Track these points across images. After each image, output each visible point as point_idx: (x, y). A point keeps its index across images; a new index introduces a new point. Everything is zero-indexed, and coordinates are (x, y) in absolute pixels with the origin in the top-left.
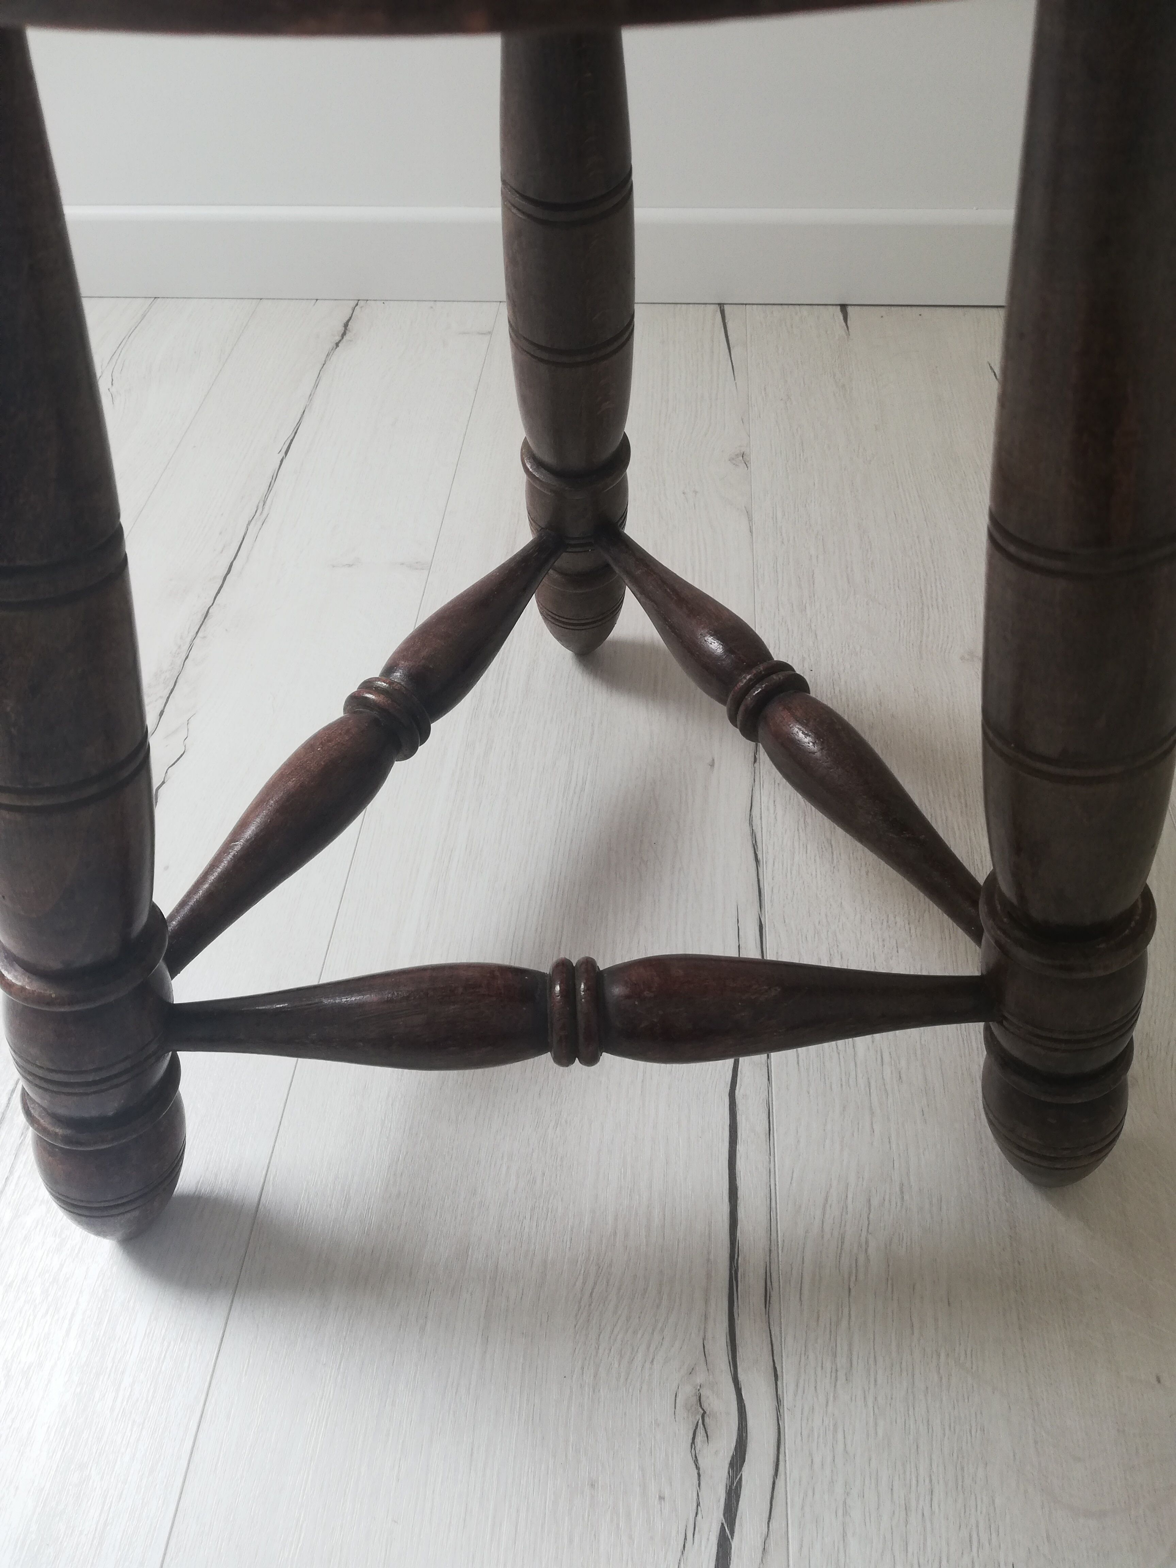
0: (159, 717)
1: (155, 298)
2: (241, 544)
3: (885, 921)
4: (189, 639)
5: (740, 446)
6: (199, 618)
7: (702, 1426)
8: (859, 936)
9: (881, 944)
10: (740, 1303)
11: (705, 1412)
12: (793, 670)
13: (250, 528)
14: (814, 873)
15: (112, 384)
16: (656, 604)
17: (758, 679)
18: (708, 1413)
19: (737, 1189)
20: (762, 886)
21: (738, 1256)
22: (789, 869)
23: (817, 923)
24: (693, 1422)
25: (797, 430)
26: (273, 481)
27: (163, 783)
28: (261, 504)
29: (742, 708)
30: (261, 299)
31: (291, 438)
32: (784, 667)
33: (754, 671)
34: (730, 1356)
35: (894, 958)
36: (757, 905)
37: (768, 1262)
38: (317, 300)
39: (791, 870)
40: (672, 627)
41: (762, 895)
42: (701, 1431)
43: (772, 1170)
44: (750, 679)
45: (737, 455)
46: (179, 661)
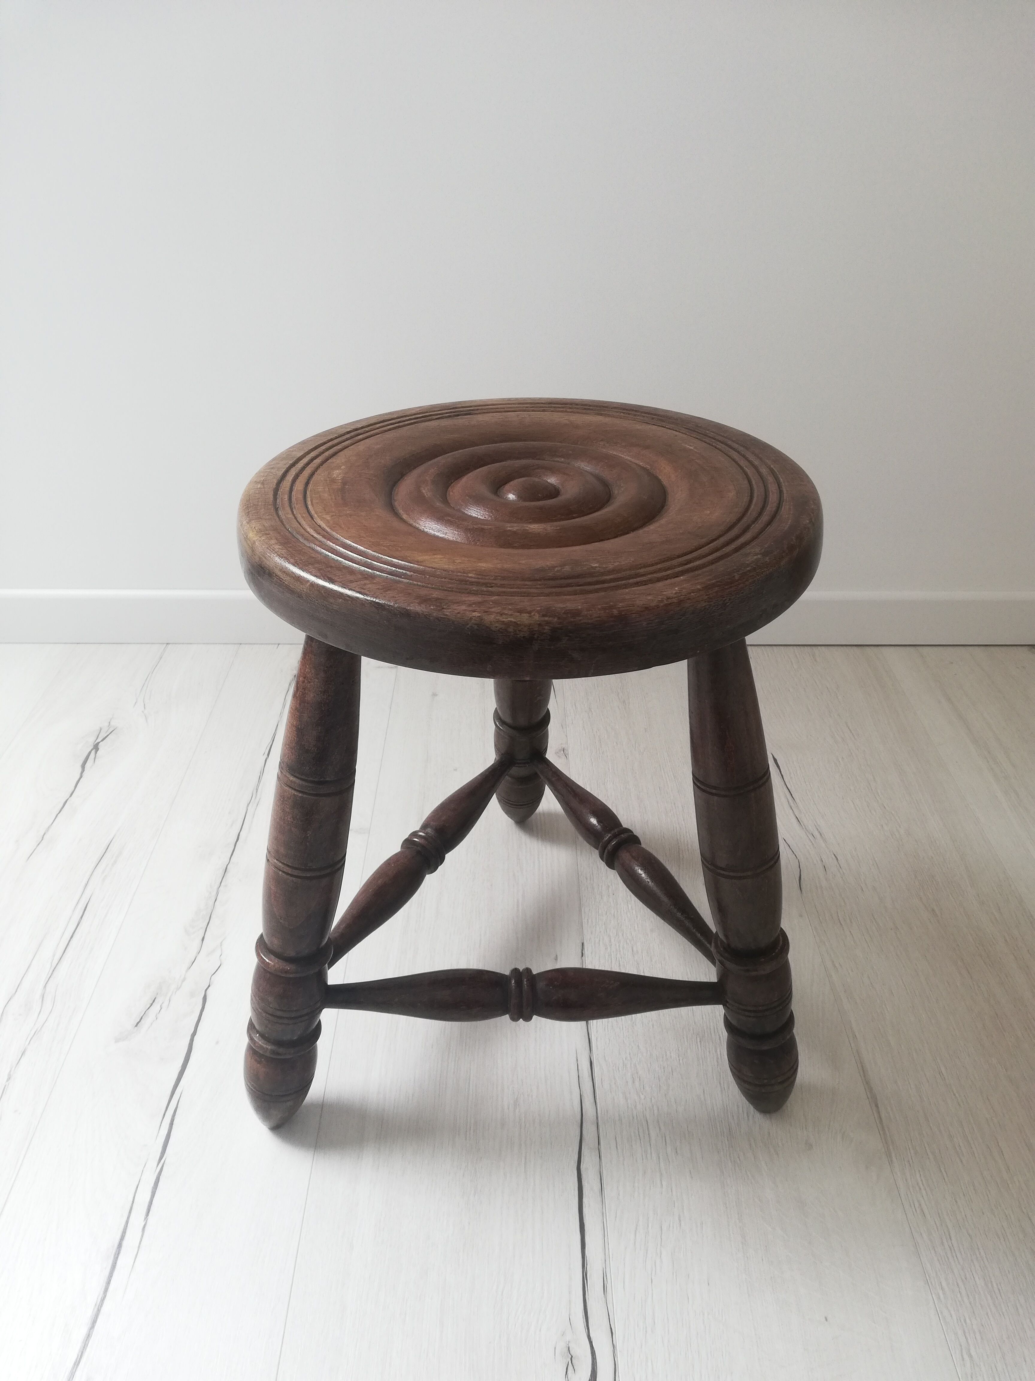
0: (201, 942)
1: (167, 644)
2: (244, 820)
3: (664, 1056)
4: (216, 887)
5: (562, 744)
6: (222, 872)
7: (571, 1364)
8: (649, 1065)
9: (663, 1070)
10: (589, 1293)
11: (572, 1357)
12: (632, 832)
13: (249, 808)
14: (621, 1028)
15: (145, 708)
16: (563, 796)
17: (615, 836)
18: (574, 1357)
19: (584, 1226)
20: (590, 1037)
21: (587, 1265)
22: (606, 1025)
23: (624, 1059)
24: (566, 1363)
25: (597, 732)
26: (261, 775)
27: (209, 986)
28: (255, 791)
29: (606, 851)
30: (240, 644)
31: (271, 744)
32: (627, 831)
33: (612, 832)
34: (585, 1323)
35: (670, 1079)
36: (588, 1048)
37: (604, 1268)
38: (279, 644)
39: (607, 1026)
40: (571, 808)
41: (591, 1042)
42: (570, 1367)
43: (604, 1212)
44: (610, 836)
45: (560, 750)
46: (211, 903)
